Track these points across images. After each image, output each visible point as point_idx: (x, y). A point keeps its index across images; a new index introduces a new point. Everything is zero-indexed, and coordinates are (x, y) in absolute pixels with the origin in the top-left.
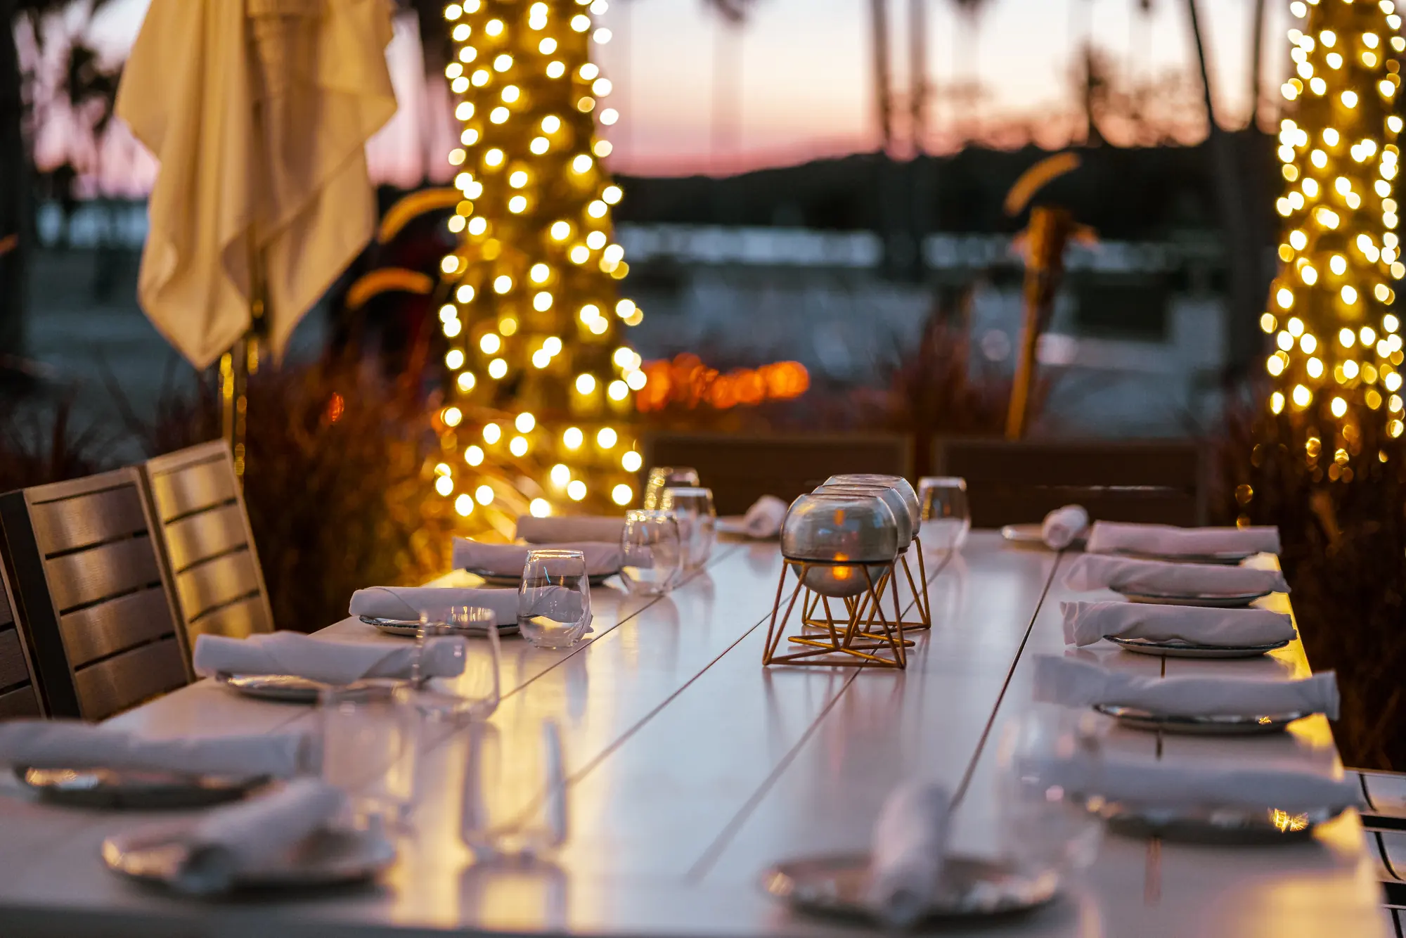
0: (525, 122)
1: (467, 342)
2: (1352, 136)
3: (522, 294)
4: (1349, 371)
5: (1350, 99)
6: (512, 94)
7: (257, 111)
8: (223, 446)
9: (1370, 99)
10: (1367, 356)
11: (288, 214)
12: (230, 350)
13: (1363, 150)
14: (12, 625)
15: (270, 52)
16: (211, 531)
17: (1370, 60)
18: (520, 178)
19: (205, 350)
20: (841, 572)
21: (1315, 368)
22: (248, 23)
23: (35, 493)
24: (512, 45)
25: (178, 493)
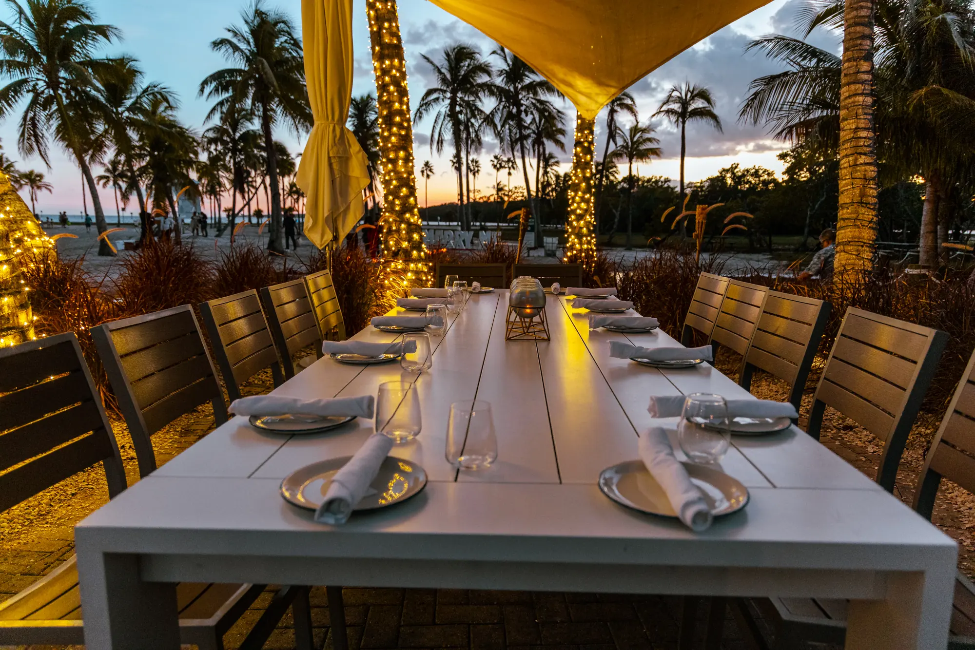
0: (398, 188)
1: (386, 242)
2: (584, 193)
3: (398, 231)
4: (585, 246)
5: (584, 185)
6: (394, 182)
7: (333, 182)
8: (328, 271)
9: (588, 184)
10: (589, 243)
11: (342, 209)
12: (328, 245)
13: (587, 196)
14: (266, 328)
15: (335, 167)
16: (325, 294)
17: (588, 175)
18: (397, 202)
19: (321, 245)
20: (528, 311)
21: (578, 246)
22: (329, 158)
23: (271, 288)
24: (394, 170)
25: (316, 284)
